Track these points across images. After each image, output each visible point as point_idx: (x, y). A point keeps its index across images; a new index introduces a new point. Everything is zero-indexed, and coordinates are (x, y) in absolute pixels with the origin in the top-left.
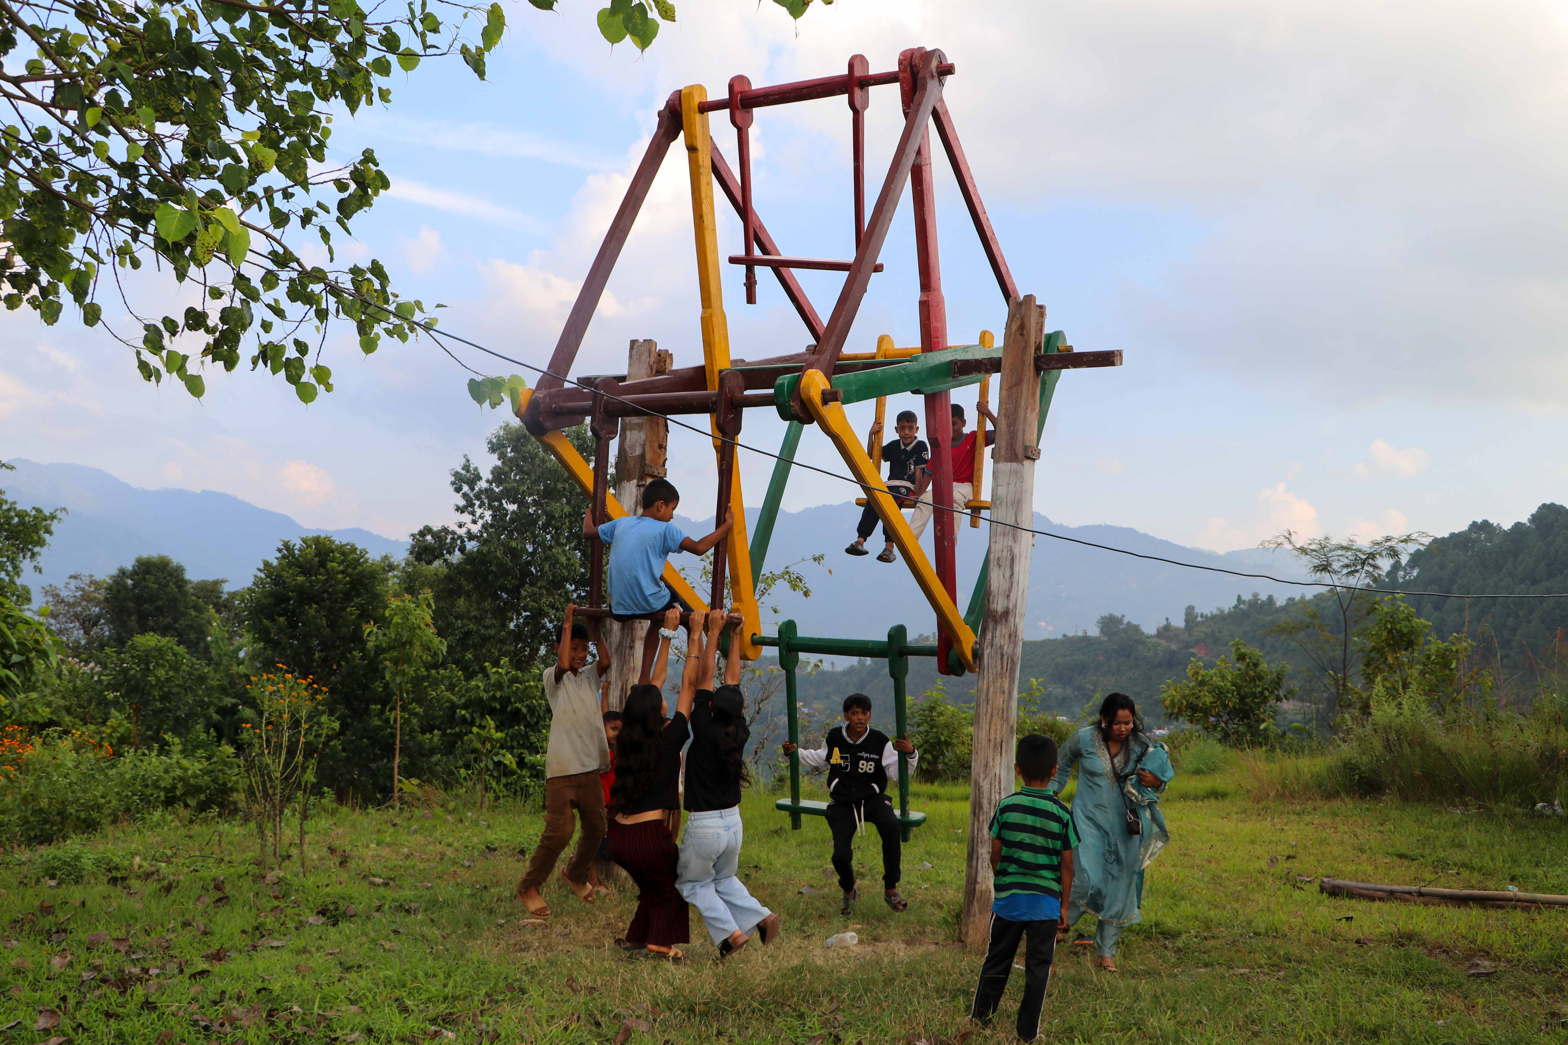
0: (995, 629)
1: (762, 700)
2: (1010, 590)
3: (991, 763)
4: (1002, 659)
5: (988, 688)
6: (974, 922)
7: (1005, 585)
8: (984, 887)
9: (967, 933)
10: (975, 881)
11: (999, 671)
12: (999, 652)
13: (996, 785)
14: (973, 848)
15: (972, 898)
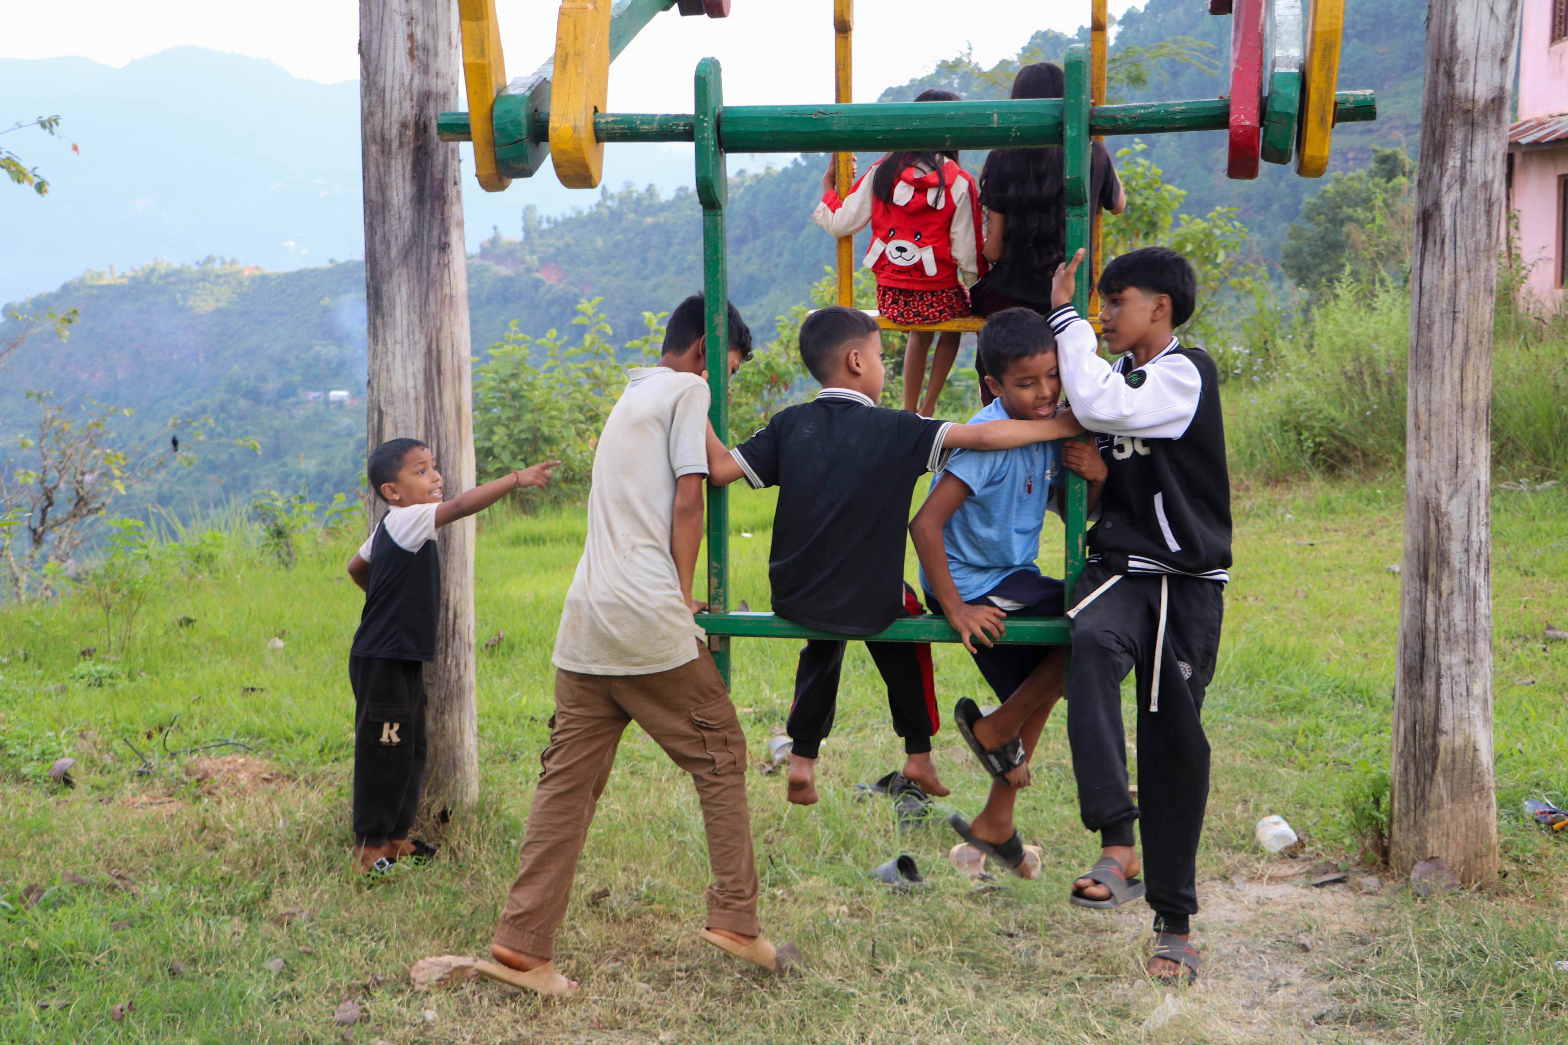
0: (1469, 142)
2: (1508, 45)
3: (1468, 461)
4: (1489, 212)
5: (1455, 284)
6: (1439, 821)
7: (1495, 34)
8: (1459, 741)
9: (1421, 848)
10: (1436, 730)
11: (1477, 243)
12: (1481, 197)
13: (1482, 505)
14: (1422, 656)
15: (1428, 768)
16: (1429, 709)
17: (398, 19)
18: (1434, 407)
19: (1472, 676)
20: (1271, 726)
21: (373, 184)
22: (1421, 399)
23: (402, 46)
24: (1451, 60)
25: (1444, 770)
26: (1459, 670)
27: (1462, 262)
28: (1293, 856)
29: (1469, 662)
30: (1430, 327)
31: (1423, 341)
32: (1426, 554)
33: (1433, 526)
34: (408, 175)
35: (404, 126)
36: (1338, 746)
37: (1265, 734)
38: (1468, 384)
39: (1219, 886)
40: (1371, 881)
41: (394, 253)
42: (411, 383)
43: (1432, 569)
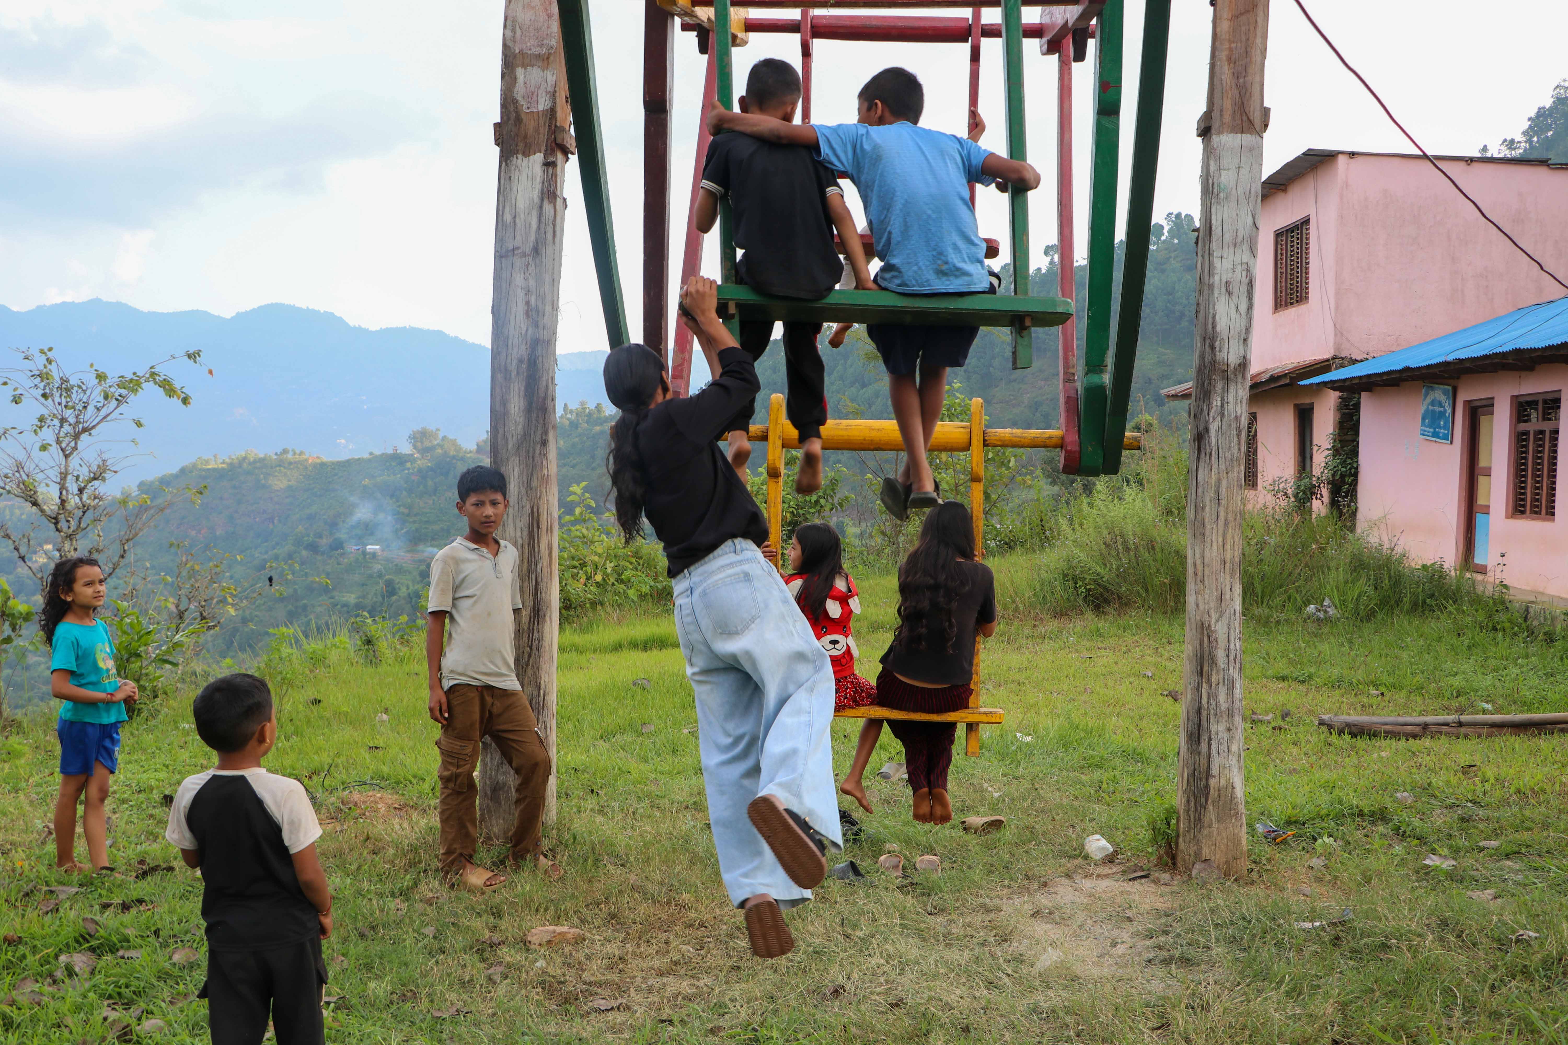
0: (1226, 390)
2: (1248, 330)
3: (1228, 596)
4: (1239, 436)
5: (1219, 481)
7: (1239, 324)
8: (1223, 782)
9: (1198, 854)
10: (1208, 775)
11: (1232, 455)
12: (1234, 425)
13: (1237, 626)
14: (1199, 725)
15: (1203, 800)
16: (1203, 761)
17: (519, 291)
18: (1206, 561)
19: (1231, 739)
20: (1083, 777)
21: (498, 399)
22: (1198, 556)
23: (521, 308)
24: (1213, 339)
25: (1213, 802)
26: (1223, 735)
27: (1223, 467)
28: (1112, 861)
29: (1229, 730)
30: (1203, 509)
31: (1199, 517)
32: (1202, 658)
33: (1206, 639)
34: (522, 394)
35: (521, 361)
36: (1129, 790)
37: (1080, 782)
38: (1228, 547)
39: (1065, 881)
40: (1165, 877)
41: (510, 446)
42: (519, 534)
43: (1206, 668)
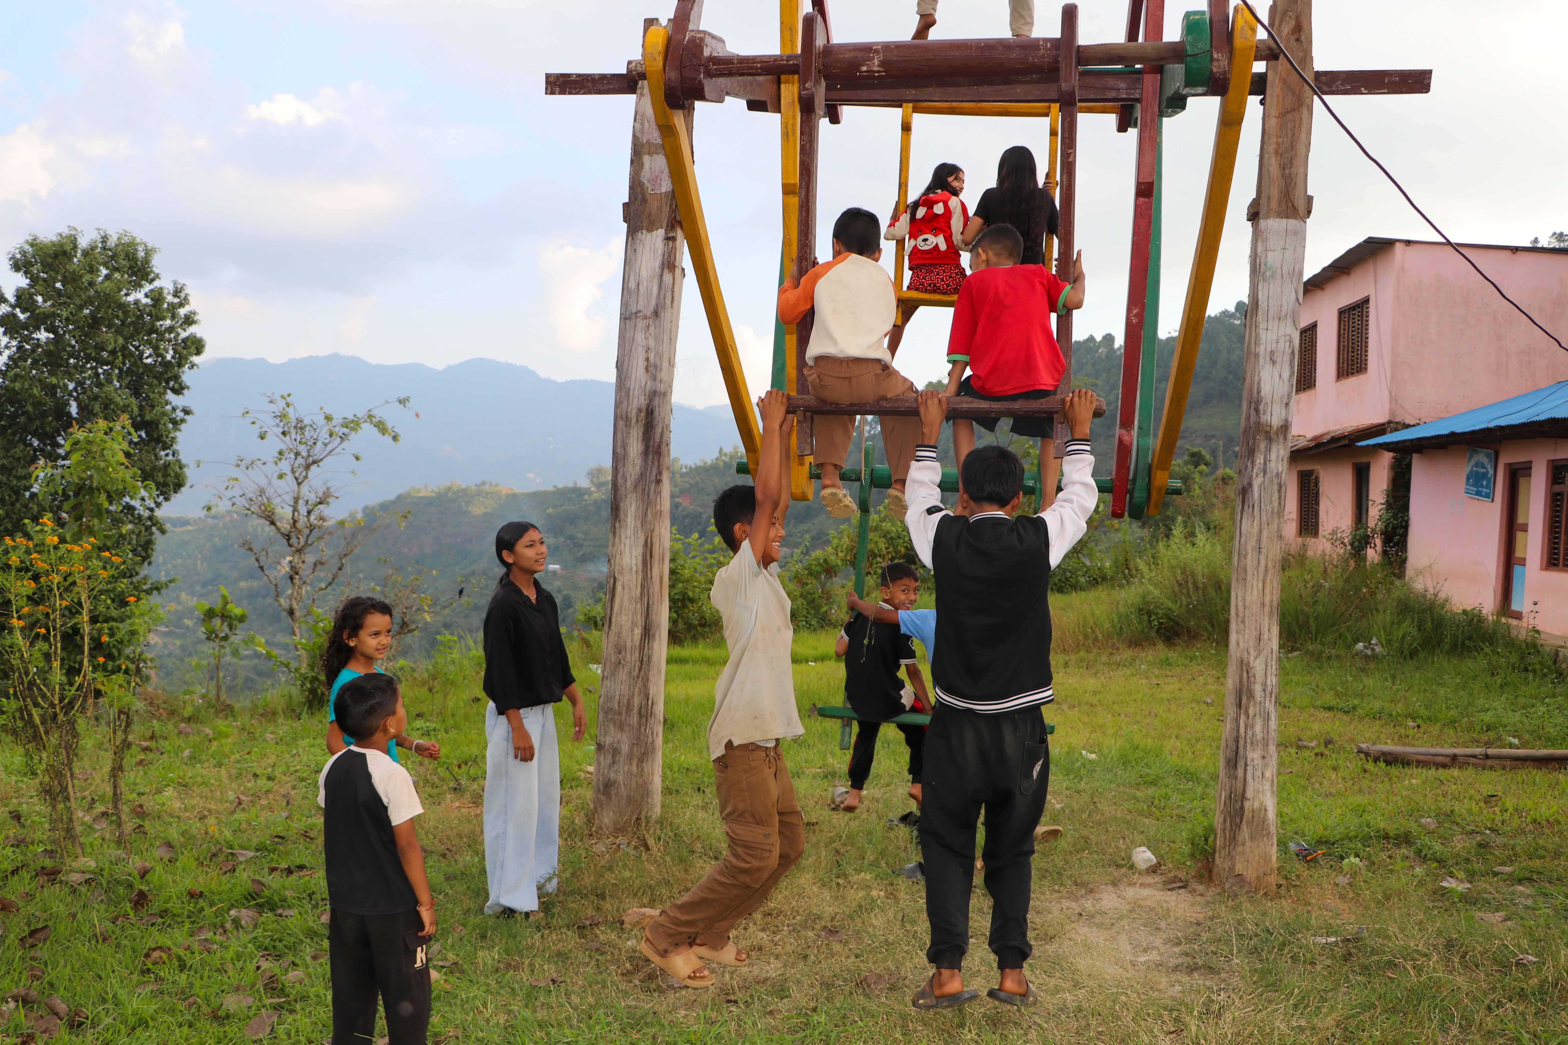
0: (1268, 450)
1: (345, 555)
2: (1289, 396)
3: (1266, 637)
5: (1260, 531)
6: (1243, 853)
7: (1283, 389)
8: (1256, 805)
9: (1232, 869)
10: (1243, 797)
11: (1273, 508)
12: (1275, 481)
13: (1274, 663)
14: (1237, 752)
15: (1238, 821)
16: (1240, 784)
17: (640, 349)
18: (1247, 604)
19: (1266, 765)
20: (1138, 794)
21: (619, 443)
22: (1240, 599)
23: (642, 364)
24: (1258, 402)
25: (1247, 822)
26: (1258, 762)
27: (1264, 519)
28: (1154, 872)
29: (1264, 757)
30: (1245, 556)
31: (1242, 564)
32: (1241, 691)
33: (1245, 674)
34: (640, 439)
35: (640, 410)
36: (1179, 806)
37: (1135, 798)
38: (1267, 591)
39: (1110, 888)
40: (1202, 888)
41: (629, 484)
42: (634, 562)
43: (1244, 701)
